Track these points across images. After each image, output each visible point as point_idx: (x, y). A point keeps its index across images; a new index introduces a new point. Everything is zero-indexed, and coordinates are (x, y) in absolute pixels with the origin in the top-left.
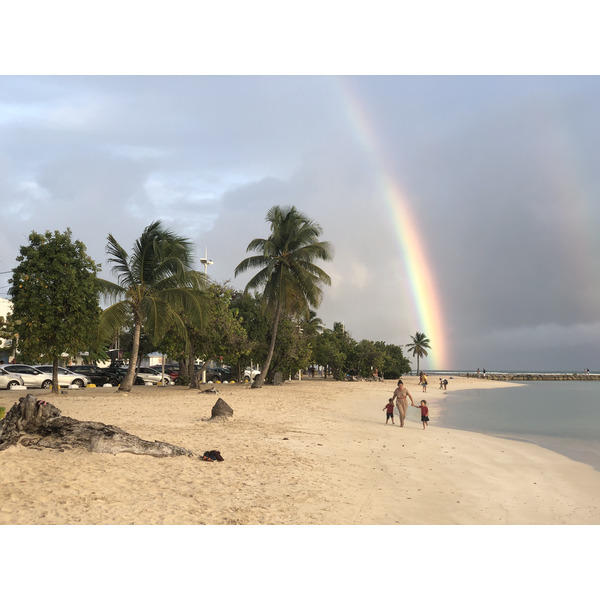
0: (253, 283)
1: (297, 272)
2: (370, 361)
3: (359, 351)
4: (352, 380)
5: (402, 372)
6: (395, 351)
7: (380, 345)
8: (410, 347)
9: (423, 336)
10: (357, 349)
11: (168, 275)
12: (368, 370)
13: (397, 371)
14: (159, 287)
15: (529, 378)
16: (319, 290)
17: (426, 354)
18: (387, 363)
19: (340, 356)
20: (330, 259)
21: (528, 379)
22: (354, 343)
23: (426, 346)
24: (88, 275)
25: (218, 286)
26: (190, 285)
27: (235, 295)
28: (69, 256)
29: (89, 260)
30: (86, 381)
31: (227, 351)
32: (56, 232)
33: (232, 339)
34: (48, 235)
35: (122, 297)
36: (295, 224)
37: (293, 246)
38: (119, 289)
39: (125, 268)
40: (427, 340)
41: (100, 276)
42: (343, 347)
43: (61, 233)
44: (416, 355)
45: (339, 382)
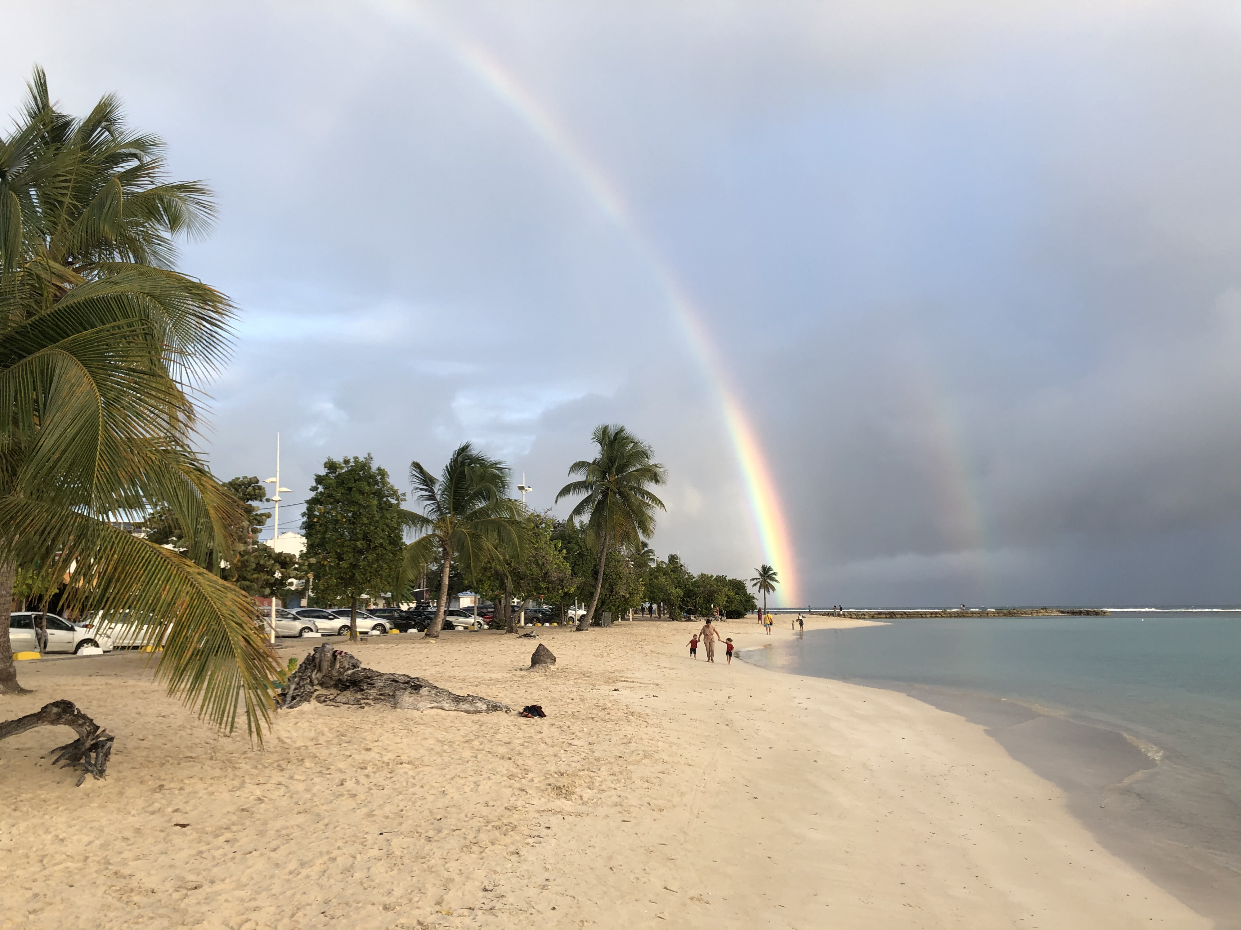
0: (578, 510)
1: (626, 498)
2: (710, 598)
3: (698, 587)
4: (690, 620)
5: (746, 610)
6: (738, 586)
7: (721, 580)
8: (755, 582)
9: (770, 569)
10: (695, 584)
11: (480, 505)
12: (708, 609)
13: (741, 609)
14: (470, 518)
15: (892, 615)
16: (651, 518)
17: (773, 589)
18: (730, 600)
19: (676, 592)
20: (664, 482)
21: (891, 617)
22: (692, 577)
23: (773, 579)
24: (391, 505)
25: (538, 516)
26: (506, 515)
27: (557, 526)
28: (369, 484)
29: (392, 488)
30: (388, 626)
31: (548, 588)
32: (356, 458)
33: (554, 575)
34: (346, 462)
35: (429, 530)
36: (624, 445)
37: (621, 469)
38: (425, 521)
39: (432, 497)
40: (775, 574)
41: (404, 506)
42: (679, 582)
43: (361, 459)
44: (762, 591)
45: (675, 622)
